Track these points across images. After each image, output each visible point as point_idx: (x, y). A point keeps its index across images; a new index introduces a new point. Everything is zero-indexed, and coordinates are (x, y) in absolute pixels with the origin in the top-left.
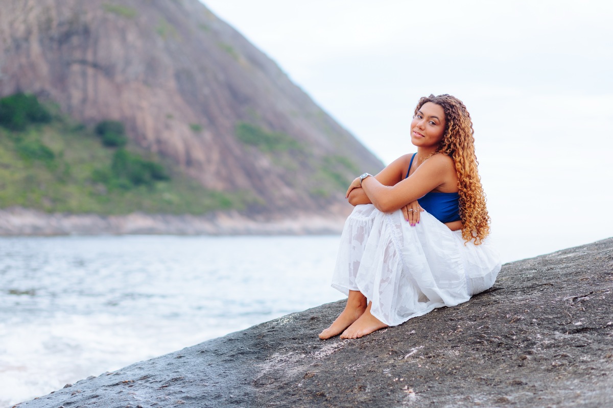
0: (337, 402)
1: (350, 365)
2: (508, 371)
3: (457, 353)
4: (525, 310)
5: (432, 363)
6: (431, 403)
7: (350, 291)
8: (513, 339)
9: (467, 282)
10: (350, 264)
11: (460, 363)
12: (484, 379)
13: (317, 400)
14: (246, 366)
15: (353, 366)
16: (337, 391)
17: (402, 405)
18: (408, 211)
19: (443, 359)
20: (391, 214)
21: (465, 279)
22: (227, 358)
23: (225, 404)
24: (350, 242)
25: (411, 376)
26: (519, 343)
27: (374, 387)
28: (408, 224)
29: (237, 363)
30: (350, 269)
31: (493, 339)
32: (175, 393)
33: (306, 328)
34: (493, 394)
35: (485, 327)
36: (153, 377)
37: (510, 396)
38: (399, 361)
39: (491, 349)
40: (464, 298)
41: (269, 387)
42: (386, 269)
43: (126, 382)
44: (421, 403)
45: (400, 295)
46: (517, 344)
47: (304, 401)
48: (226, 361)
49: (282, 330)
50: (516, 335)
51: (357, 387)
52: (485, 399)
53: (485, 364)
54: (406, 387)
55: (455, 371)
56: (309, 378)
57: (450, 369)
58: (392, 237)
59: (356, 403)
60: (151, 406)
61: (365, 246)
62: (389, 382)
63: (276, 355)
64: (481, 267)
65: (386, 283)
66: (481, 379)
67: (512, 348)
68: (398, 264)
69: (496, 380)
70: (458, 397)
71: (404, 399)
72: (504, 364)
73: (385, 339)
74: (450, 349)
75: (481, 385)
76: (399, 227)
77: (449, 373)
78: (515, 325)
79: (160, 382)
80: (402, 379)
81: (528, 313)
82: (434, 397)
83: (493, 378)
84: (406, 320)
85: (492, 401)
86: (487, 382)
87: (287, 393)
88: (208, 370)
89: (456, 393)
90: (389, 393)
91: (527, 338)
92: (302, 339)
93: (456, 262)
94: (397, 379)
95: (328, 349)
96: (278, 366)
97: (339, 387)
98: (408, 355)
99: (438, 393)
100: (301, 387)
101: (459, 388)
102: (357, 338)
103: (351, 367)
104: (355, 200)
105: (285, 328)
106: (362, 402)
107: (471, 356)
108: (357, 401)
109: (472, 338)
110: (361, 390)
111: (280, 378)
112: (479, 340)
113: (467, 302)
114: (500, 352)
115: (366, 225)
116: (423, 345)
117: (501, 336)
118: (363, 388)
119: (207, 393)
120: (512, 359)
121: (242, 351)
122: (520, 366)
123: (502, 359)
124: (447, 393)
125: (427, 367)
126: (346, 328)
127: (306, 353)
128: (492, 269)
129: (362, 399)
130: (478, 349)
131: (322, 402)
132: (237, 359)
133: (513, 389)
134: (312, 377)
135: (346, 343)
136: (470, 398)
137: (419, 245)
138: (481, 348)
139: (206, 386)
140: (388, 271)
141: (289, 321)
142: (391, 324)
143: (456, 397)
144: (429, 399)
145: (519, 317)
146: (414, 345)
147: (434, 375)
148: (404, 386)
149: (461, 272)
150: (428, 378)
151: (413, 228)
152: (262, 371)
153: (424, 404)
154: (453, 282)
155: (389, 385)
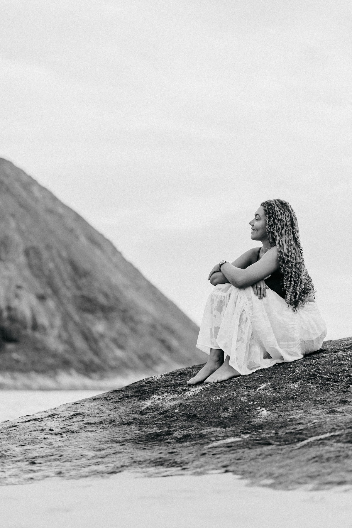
0: (206, 419)
1: (214, 397)
2: (336, 395)
3: (296, 386)
4: (347, 358)
5: (278, 392)
6: (279, 415)
7: (211, 349)
8: (339, 376)
9: (301, 344)
10: (211, 329)
11: (299, 392)
12: (318, 401)
13: (191, 419)
14: (131, 404)
15: (217, 397)
16: (206, 412)
17: (257, 418)
18: (257, 288)
19: (286, 389)
20: (244, 289)
21: (300, 341)
22: (116, 400)
23: (119, 425)
24: (212, 313)
25: (263, 401)
26: (343, 378)
27: (235, 408)
28: (256, 298)
29: (124, 403)
30: (211, 333)
31: (324, 376)
32: (78, 421)
33: (176, 380)
34: (326, 409)
35: (316, 369)
36: (57, 415)
37: (339, 409)
38: (252, 392)
39: (323, 382)
40: (298, 356)
41: (152, 414)
42: (241, 331)
43: (36, 419)
44: (271, 416)
45: (250, 353)
46: (342, 379)
47: (181, 420)
48: (115, 402)
49: (157, 382)
50: (341, 373)
51: (221, 409)
52: (320, 412)
53: (318, 392)
54: (259, 408)
55: (296, 397)
56: (183, 406)
57: (292, 395)
58: (245, 306)
59: (222, 418)
60: (60, 429)
61: (224, 315)
62: (245, 405)
63: (154, 396)
64: (312, 332)
65: (240, 342)
66: (316, 400)
67: (338, 381)
68: (249, 328)
69: (327, 401)
70: (300, 412)
71: (258, 415)
72: (333, 391)
73: (240, 381)
74: (291, 383)
75: (316, 404)
76: (250, 299)
77: (291, 398)
78: (340, 367)
79: (64, 417)
80: (255, 403)
81: (349, 360)
82: (281, 413)
83: (325, 400)
84: (255, 370)
85: (325, 413)
86: (321, 402)
87: (168, 416)
88: (102, 408)
89: (298, 409)
90: (247, 412)
91: (349, 375)
92: (174, 386)
93: (293, 327)
94: (252, 403)
95: (196, 390)
96: (158, 402)
97: (207, 410)
98: (259, 388)
99: (284, 410)
100: (178, 412)
101: (299, 406)
102: (218, 382)
103: (215, 398)
104: (215, 281)
105: (159, 381)
106: (226, 418)
107: (308, 387)
108: (222, 417)
109: (308, 376)
110: (224, 411)
111: (160, 408)
112: (313, 377)
113: (301, 359)
114: (329, 384)
115: (224, 299)
116: (270, 382)
117: (330, 374)
118: (226, 409)
119: (103, 420)
120: (339, 388)
121: (127, 395)
122: (344, 392)
123: (331, 388)
124: (290, 409)
125: (274, 395)
126: (209, 376)
127: (178, 393)
128: (320, 334)
129: (226, 416)
130: (312, 383)
131: (195, 420)
132: (124, 400)
133: (340, 405)
134: (186, 405)
135: (209, 386)
136: (309, 411)
137: (266, 314)
138: (315, 382)
139: (102, 417)
140: (242, 332)
141: (161, 377)
142: (243, 373)
143: (297, 412)
144: (277, 413)
145: (342, 363)
146: (263, 383)
147: (280, 399)
148: (258, 407)
149: (297, 335)
150: (275, 401)
151: (261, 301)
152: (145, 405)
153: (274, 417)
154: (290, 343)
155: (246, 407)
